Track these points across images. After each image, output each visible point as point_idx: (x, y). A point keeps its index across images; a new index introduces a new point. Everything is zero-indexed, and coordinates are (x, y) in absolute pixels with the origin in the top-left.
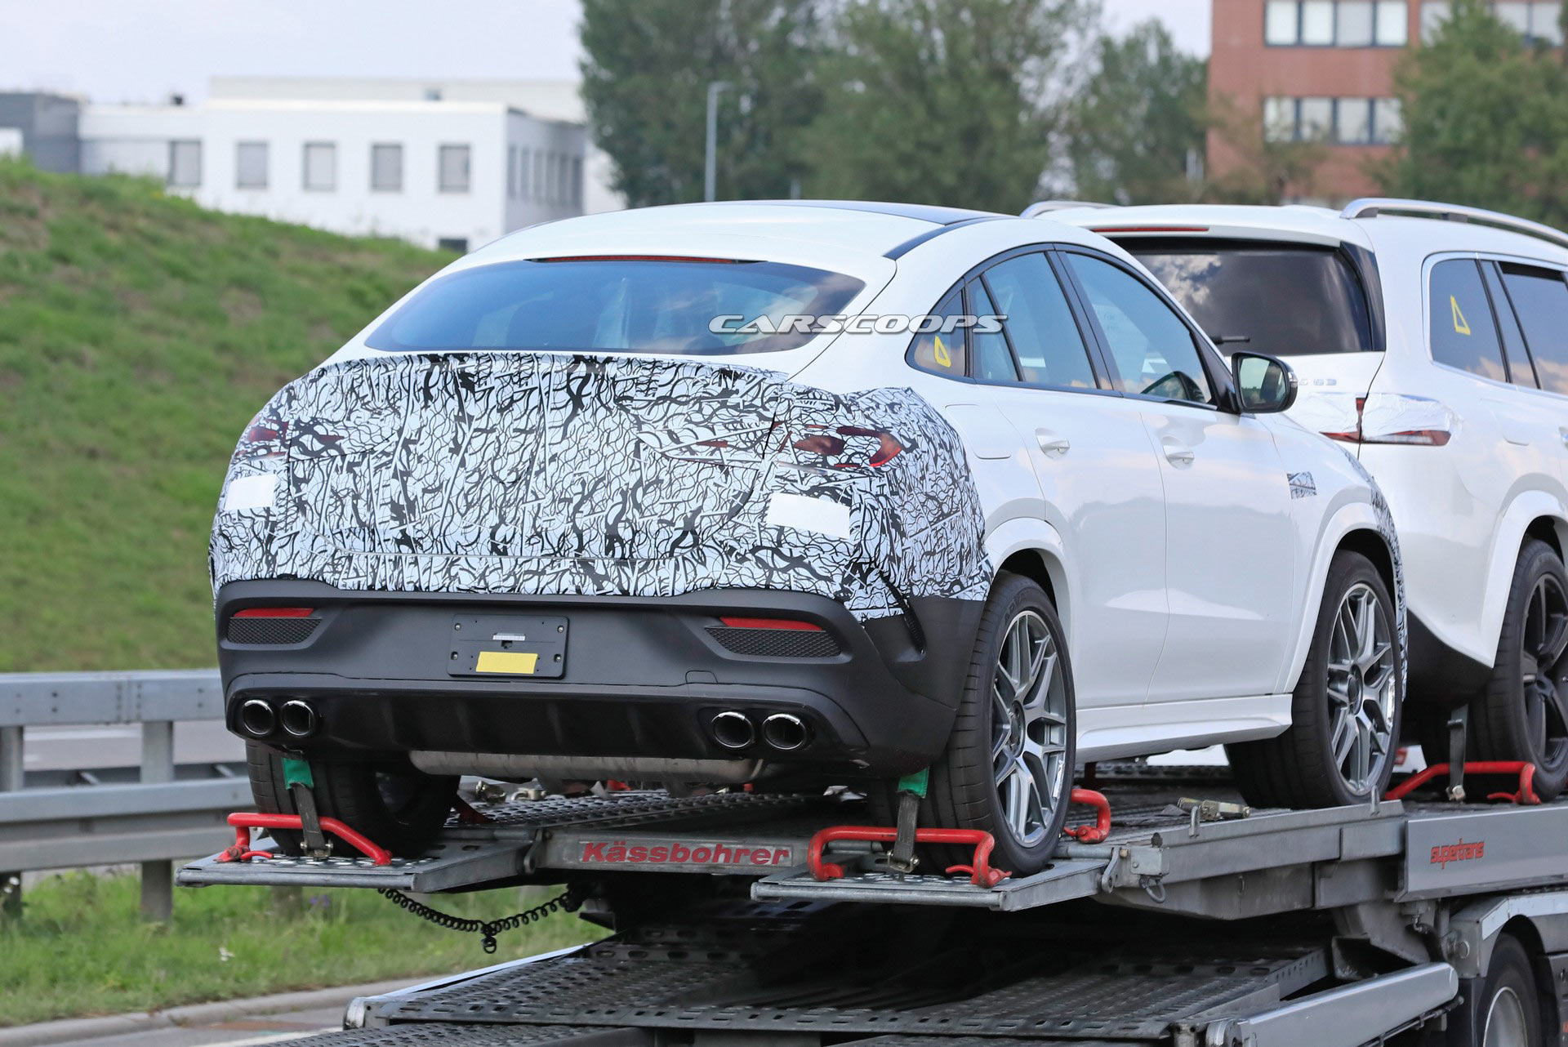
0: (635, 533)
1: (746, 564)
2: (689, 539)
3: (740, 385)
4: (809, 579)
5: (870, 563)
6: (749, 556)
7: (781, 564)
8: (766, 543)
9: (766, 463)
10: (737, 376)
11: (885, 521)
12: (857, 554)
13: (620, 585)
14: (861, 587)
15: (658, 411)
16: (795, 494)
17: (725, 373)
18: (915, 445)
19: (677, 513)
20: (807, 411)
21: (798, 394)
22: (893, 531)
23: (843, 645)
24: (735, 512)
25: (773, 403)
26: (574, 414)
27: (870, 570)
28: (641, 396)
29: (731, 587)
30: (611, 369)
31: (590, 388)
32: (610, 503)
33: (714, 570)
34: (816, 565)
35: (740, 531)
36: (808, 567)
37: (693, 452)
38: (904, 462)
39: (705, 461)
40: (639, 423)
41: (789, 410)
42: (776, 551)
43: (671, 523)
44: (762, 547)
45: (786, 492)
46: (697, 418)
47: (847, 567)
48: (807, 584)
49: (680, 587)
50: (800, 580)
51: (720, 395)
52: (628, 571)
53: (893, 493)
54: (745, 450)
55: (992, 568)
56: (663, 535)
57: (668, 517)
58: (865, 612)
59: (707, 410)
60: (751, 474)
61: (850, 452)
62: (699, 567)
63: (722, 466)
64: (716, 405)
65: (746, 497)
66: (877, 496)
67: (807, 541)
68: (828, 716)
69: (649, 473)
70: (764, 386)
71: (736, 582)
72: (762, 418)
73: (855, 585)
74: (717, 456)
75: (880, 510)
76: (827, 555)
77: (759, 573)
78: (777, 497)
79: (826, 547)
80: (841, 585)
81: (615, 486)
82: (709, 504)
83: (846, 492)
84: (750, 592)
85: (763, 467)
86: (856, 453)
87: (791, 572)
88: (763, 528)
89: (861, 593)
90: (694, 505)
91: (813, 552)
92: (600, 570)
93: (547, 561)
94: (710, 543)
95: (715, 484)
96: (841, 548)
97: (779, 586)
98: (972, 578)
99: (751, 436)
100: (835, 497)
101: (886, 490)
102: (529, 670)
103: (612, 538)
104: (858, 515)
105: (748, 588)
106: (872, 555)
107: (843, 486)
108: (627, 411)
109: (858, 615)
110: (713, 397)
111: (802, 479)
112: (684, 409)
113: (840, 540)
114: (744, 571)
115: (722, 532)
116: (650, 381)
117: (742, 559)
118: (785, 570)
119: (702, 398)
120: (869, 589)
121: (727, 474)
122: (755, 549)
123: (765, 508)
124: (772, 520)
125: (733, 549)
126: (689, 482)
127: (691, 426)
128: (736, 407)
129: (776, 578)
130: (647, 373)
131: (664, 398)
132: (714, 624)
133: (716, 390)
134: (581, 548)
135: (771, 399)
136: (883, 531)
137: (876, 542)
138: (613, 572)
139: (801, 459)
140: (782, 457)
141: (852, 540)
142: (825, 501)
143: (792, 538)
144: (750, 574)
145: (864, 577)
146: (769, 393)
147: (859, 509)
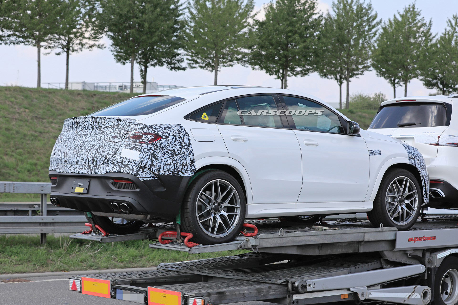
0: (97, 159)
1: (116, 166)
2: (106, 161)
3: (122, 123)
4: (128, 170)
5: (144, 166)
6: (117, 164)
7: (123, 166)
8: (120, 161)
9: (123, 141)
10: (121, 121)
11: (150, 156)
12: (140, 164)
13: (94, 172)
14: (142, 172)
15: (106, 129)
16: (127, 149)
17: (118, 120)
18: (167, 137)
19: (105, 154)
20: (136, 129)
21: (135, 125)
22: (153, 159)
23: (138, 187)
24: (115, 153)
25: (128, 127)
26: (92, 131)
27: (145, 168)
28: (103, 126)
29: (113, 172)
30: (98, 120)
31: (94, 125)
32: (94, 152)
33: (110, 168)
34: (130, 166)
35: (116, 158)
36: (129, 167)
37: (110, 139)
38: (161, 141)
39: (111, 141)
40: (102, 132)
41: (132, 129)
42: (122, 163)
43: (103, 156)
44: (119, 162)
45: (126, 149)
46: (112, 131)
47: (138, 167)
48: (128, 171)
49: (104, 172)
50: (126, 170)
51: (117, 125)
52: (96, 168)
53: (155, 149)
54: (119, 138)
55: (196, 168)
56: (102, 159)
57: (103, 155)
58: (143, 178)
59: (115, 129)
60: (120, 144)
61: (143, 139)
62: (108, 167)
63: (114, 142)
64: (116, 128)
65: (117, 150)
66: (149, 149)
67: (128, 161)
68: (134, 204)
69: (101, 144)
70: (127, 123)
71: (114, 171)
72: (125, 131)
73: (140, 172)
74: (114, 140)
75: (149, 153)
76: (133, 164)
77: (118, 168)
78: (124, 150)
79: (133, 162)
80: (136, 172)
81: (95, 148)
82: (111, 151)
83: (140, 149)
84: (116, 173)
85: (122, 143)
86: (145, 139)
87: (125, 168)
88: (120, 157)
89: (142, 174)
90: (108, 152)
91: (130, 163)
92: (91, 168)
93: (83, 166)
94: (110, 161)
95: (112, 147)
96: (136, 162)
97: (122, 172)
98: (188, 171)
99: (122, 135)
100: (136, 150)
101: (153, 148)
102: (82, 192)
103: (93, 160)
104: (142, 155)
105: (116, 172)
106: (145, 164)
107: (139, 147)
108: (101, 130)
109: (141, 179)
110: (116, 126)
111: (130, 145)
112: (110, 129)
113: (136, 160)
114: (116, 168)
115: (112, 159)
116: (104, 122)
117: (115, 165)
118: (123, 168)
119: (114, 126)
120: (145, 173)
121: (115, 144)
122: (118, 162)
123: (121, 153)
124: (121, 156)
125: (114, 163)
126: (107, 146)
127: (111, 133)
128: (120, 128)
129: (121, 170)
130: (104, 120)
131: (107, 126)
132: (112, 181)
133: (116, 124)
134: (89, 163)
135: (128, 126)
136: (149, 158)
137: (147, 161)
138: (93, 168)
139: (131, 140)
140: (127, 140)
141: (139, 160)
142: (134, 151)
143: (125, 160)
144: (117, 169)
145: (143, 170)
146: (128, 125)
147: (143, 153)
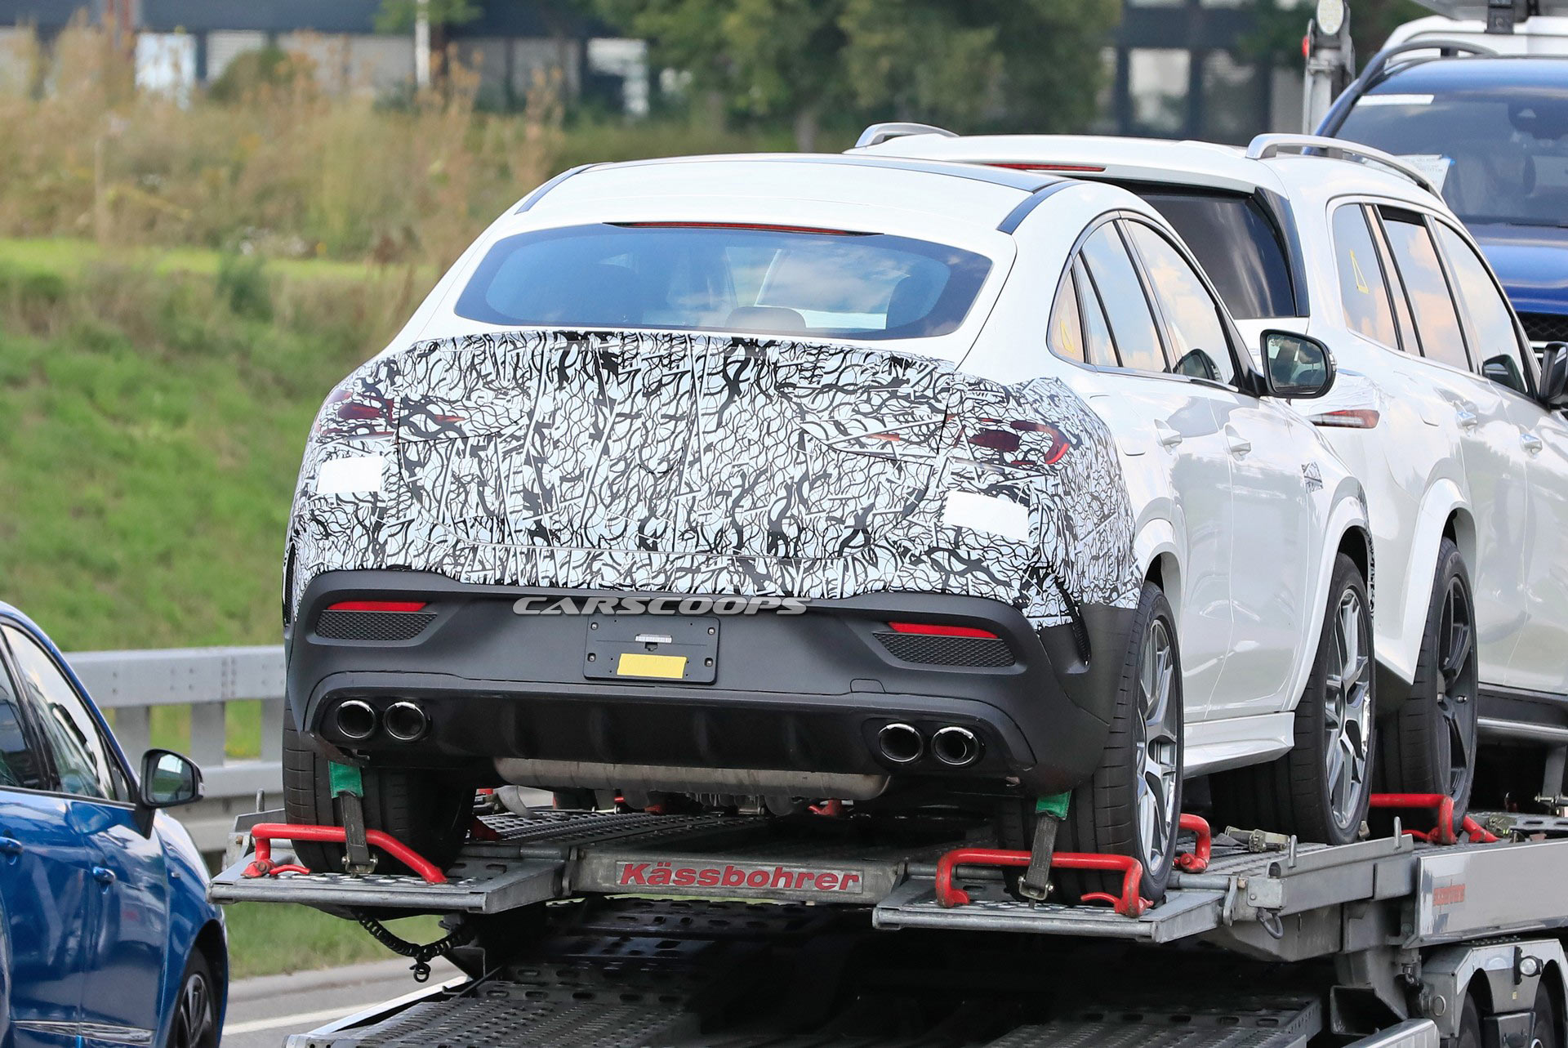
0: (800, 530)
1: (921, 566)
2: (860, 539)
3: (912, 374)
4: (987, 583)
5: (1047, 568)
6: (924, 558)
7: (958, 567)
8: (942, 545)
9: (941, 459)
10: (908, 365)
11: (1060, 522)
12: (1036, 558)
13: (783, 585)
14: (1038, 593)
15: (823, 400)
16: (973, 492)
17: (895, 361)
18: (1080, 442)
19: (847, 510)
20: (980, 403)
21: (970, 385)
22: (1067, 533)
23: (1017, 655)
24: (909, 510)
25: (944, 394)
26: (730, 400)
27: (1047, 575)
28: (805, 383)
29: (905, 591)
30: (772, 354)
31: (749, 373)
32: (773, 498)
33: (886, 572)
34: (995, 568)
35: (915, 531)
36: (987, 571)
37: (862, 445)
38: (1073, 460)
39: (876, 455)
40: (802, 412)
41: (962, 402)
42: (953, 553)
43: (841, 521)
44: (938, 549)
45: (964, 490)
46: (866, 408)
47: (1025, 571)
48: (985, 589)
49: (849, 590)
50: (977, 584)
51: (890, 385)
52: (793, 571)
53: (1067, 493)
54: (918, 444)
55: (1141, 574)
56: (832, 533)
57: (838, 514)
58: (1041, 619)
59: (876, 401)
60: (926, 470)
61: (1025, 448)
62: (870, 569)
63: (894, 461)
64: (885, 395)
65: (922, 495)
66: (1053, 496)
67: (986, 543)
68: (1002, 731)
69: (817, 466)
70: (936, 376)
71: (910, 585)
72: (934, 410)
73: (1033, 591)
74: (888, 450)
75: (1056, 511)
76: (1005, 559)
77: (935, 576)
78: (953, 494)
79: (1005, 550)
80: (1020, 591)
81: (779, 479)
82: (882, 501)
83: (1024, 492)
84: (923, 596)
85: (939, 462)
86: (1031, 449)
87: (969, 576)
88: (939, 529)
89: (1037, 599)
90: (865, 502)
91: (992, 554)
92: (761, 569)
93: (701, 558)
94: (883, 543)
95: (888, 480)
96: (1020, 551)
97: (956, 591)
98: (1125, 584)
99: (924, 429)
100: (1014, 497)
101: (1060, 490)
102: (678, 675)
103: (775, 536)
104: (1036, 516)
105: (923, 592)
106: (1049, 559)
107: (1021, 485)
108: (789, 400)
109: (1034, 623)
110: (882, 386)
111: (979, 477)
112: (852, 398)
113: (1020, 543)
114: (918, 574)
115: (896, 531)
116: (815, 368)
117: (917, 561)
118: (962, 574)
119: (870, 387)
120: (1045, 595)
121: (900, 469)
122: (931, 550)
123: (942, 507)
124: (948, 520)
125: (907, 550)
126: (860, 477)
127: (859, 417)
128: (907, 397)
129: (952, 582)
130: (812, 358)
131: (830, 387)
132: (881, 629)
133: (886, 379)
134: (740, 545)
135: (943, 390)
136: (1059, 534)
137: (1053, 546)
138: (776, 571)
139: (978, 454)
140: (957, 452)
141: (1031, 542)
142: (1003, 499)
143: (970, 540)
144: (925, 577)
145: (1040, 583)
146: (941, 384)
147: (1037, 509)
